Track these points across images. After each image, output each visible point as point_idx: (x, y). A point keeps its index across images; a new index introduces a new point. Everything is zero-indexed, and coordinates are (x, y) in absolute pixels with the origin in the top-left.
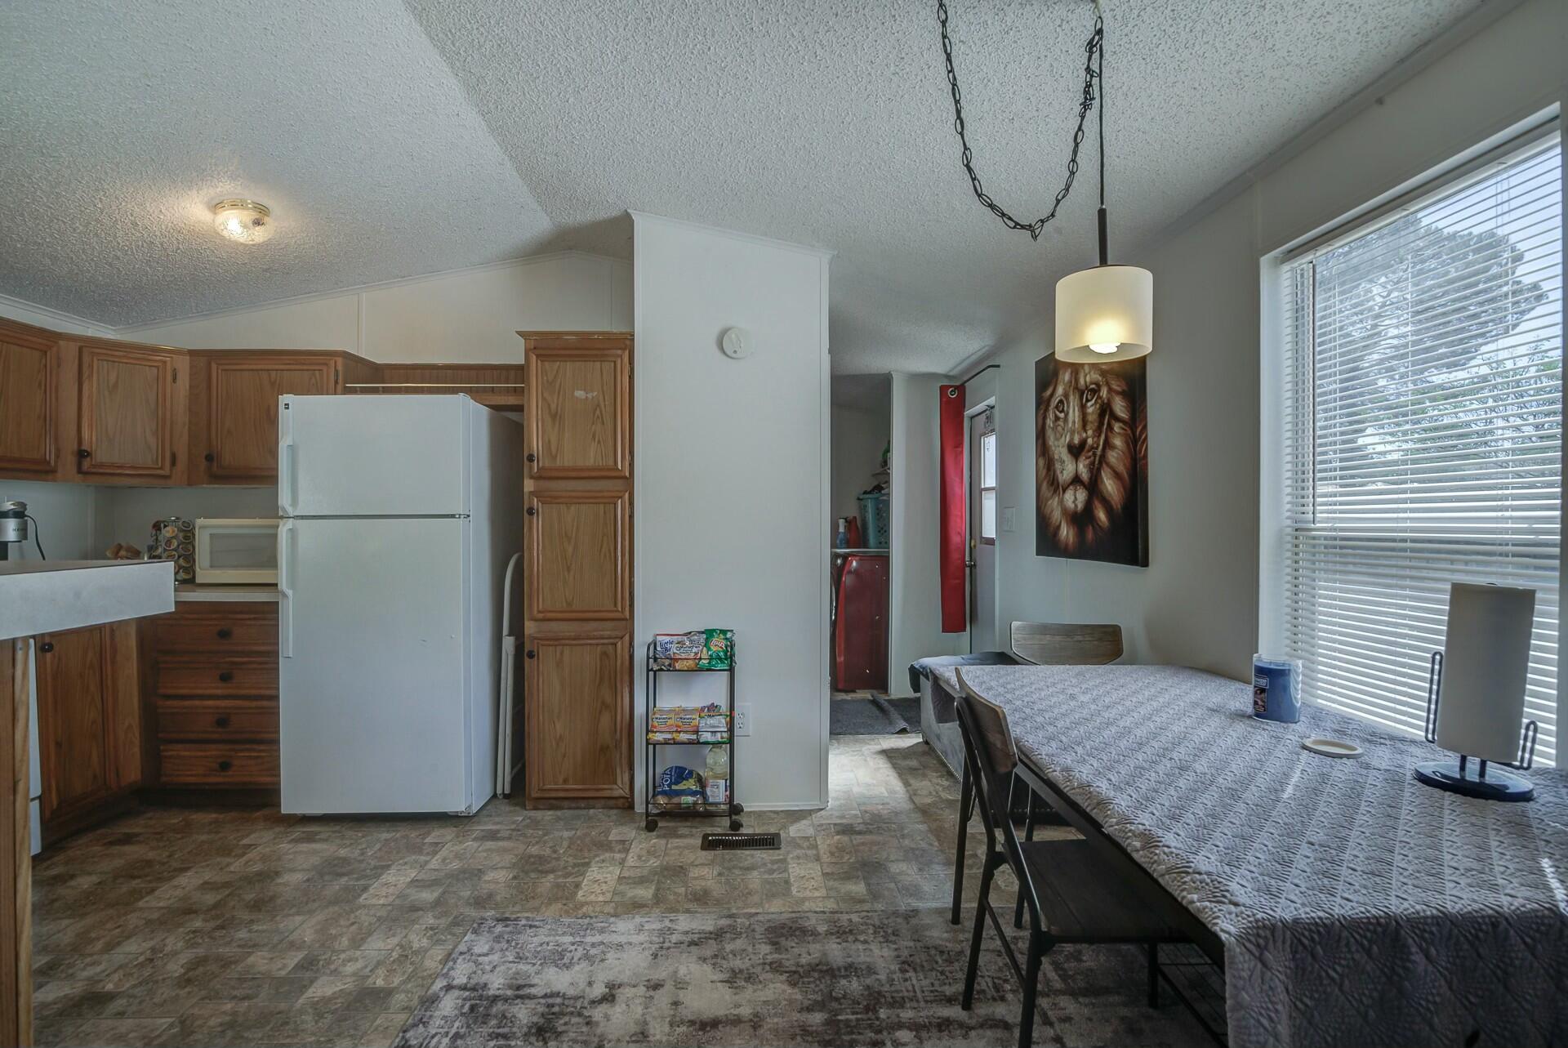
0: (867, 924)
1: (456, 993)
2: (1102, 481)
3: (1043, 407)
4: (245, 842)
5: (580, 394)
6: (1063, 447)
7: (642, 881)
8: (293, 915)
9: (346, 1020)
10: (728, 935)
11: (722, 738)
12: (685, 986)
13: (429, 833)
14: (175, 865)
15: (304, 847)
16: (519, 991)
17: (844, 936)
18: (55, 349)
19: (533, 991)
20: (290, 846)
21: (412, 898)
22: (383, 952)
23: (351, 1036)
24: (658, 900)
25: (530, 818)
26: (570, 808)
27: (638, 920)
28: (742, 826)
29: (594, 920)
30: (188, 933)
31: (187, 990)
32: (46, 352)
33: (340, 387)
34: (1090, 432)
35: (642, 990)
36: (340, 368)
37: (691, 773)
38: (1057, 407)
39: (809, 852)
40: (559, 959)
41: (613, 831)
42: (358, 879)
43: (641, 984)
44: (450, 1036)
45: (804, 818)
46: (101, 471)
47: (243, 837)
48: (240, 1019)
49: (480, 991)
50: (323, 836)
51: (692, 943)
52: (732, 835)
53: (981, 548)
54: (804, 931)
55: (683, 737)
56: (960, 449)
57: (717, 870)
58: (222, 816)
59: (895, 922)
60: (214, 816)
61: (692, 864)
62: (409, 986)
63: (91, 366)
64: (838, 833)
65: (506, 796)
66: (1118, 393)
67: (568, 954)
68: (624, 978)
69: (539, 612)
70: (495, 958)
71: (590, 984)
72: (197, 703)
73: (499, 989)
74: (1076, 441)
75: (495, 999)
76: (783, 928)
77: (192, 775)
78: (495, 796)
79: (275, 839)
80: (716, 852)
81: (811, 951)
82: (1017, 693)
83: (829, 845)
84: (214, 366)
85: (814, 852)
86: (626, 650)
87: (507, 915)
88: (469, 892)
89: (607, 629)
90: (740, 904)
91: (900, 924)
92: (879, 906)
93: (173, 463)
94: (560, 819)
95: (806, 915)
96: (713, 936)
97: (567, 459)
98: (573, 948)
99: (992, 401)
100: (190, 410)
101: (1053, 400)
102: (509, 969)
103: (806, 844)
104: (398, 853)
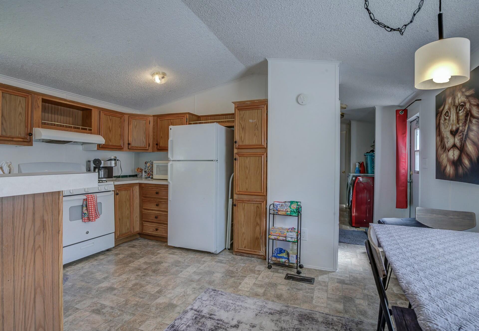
0: (339, 322)
1: (193, 311)
2: (467, 146)
3: (439, 115)
4: (158, 252)
5: (251, 121)
6: (448, 131)
7: (261, 286)
8: (161, 276)
9: (162, 312)
10: (284, 313)
11: (294, 240)
12: (263, 329)
13: (204, 257)
14: (141, 255)
15: (171, 256)
16: (211, 317)
17: (328, 325)
18: (123, 117)
19: (215, 317)
20: (168, 255)
21: (193, 277)
22: (179, 293)
23: (162, 317)
24: (264, 294)
25: (233, 258)
26: (246, 256)
27: (255, 300)
28: (301, 273)
29: (241, 297)
30: (136, 275)
31: (131, 292)
32: (121, 118)
33: (188, 123)
34: (461, 124)
35: (248, 326)
36: (188, 118)
37: (284, 251)
38: (445, 114)
39: (324, 288)
40: (226, 308)
41: (257, 267)
42: (181, 268)
43: (249, 324)
44: (187, 325)
45: (326, 274)
46: (133, 148)
47: (158, 250)
48: (139, 304)
49: (200, 313)
50: (177, 253)
51: (271, 314)
52: (297, 276)
53: (414, 175)
54: (313, 319)
55: (281, 238)
56: (405, 135)
57: (288, 287)
58: (156, 243)
59: (352, 324)
60: (154, 243)
61: (280, 284)
62: (182, 305)
63: (131, 121)
64: (338, 282)
65: (229, 249)
66: (474, 105)
67: (229, 307)
68: (244, 320)
69: (238, 192)
70: (208, 302)
71: (233, 319)
72: (151, 211)
73: (205, 313)
74: (454, 128)
75: (203, 316)
76: (305, 316)
77: (150, 231)
78: (225, 249)
79: (165, 252)
80: (289, 281)
81: (313, 328)
82: (404, 240)
83: (332, 286)
84: (158, 119)
85: (326, 288)
86: (265, 206)
87: (216, 289)
88: (208, 279)
89: (258, 199)
90: (292, 302)
91: (354, 326)
92: (346, 316)
93: (149, 146)
94: (242, 260)
95: (316, 313)
96: (278, 312)
97: (247, 142)
98: (231, 305)
99: (418, 114)
100: (153, 132)
101: (443, 111)
102: (210, 307)
103: (323, 284)
104: (194, 262)
